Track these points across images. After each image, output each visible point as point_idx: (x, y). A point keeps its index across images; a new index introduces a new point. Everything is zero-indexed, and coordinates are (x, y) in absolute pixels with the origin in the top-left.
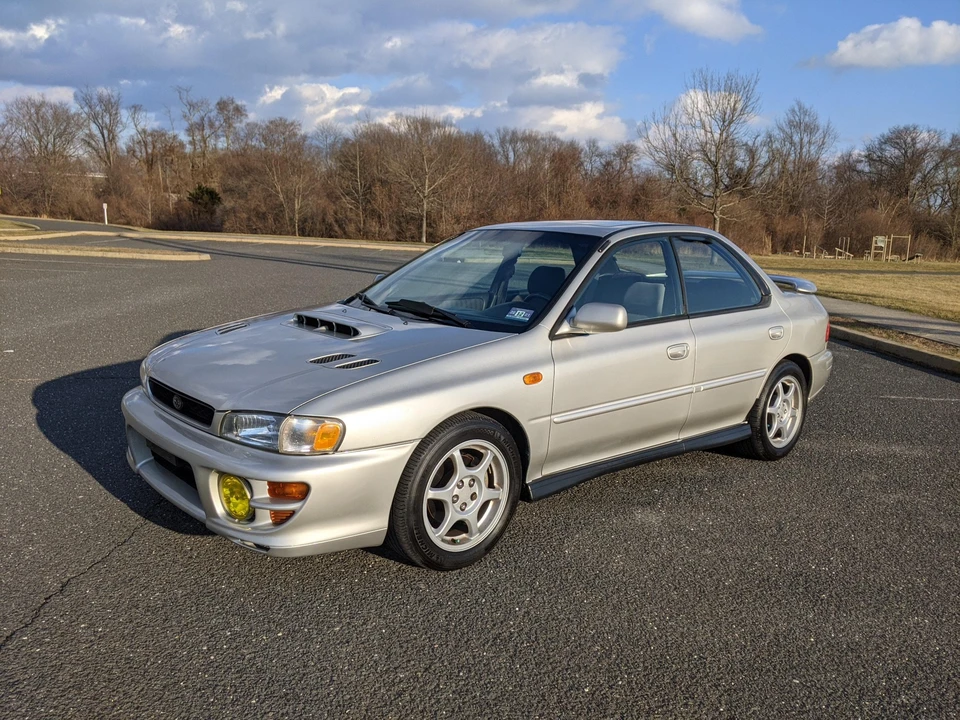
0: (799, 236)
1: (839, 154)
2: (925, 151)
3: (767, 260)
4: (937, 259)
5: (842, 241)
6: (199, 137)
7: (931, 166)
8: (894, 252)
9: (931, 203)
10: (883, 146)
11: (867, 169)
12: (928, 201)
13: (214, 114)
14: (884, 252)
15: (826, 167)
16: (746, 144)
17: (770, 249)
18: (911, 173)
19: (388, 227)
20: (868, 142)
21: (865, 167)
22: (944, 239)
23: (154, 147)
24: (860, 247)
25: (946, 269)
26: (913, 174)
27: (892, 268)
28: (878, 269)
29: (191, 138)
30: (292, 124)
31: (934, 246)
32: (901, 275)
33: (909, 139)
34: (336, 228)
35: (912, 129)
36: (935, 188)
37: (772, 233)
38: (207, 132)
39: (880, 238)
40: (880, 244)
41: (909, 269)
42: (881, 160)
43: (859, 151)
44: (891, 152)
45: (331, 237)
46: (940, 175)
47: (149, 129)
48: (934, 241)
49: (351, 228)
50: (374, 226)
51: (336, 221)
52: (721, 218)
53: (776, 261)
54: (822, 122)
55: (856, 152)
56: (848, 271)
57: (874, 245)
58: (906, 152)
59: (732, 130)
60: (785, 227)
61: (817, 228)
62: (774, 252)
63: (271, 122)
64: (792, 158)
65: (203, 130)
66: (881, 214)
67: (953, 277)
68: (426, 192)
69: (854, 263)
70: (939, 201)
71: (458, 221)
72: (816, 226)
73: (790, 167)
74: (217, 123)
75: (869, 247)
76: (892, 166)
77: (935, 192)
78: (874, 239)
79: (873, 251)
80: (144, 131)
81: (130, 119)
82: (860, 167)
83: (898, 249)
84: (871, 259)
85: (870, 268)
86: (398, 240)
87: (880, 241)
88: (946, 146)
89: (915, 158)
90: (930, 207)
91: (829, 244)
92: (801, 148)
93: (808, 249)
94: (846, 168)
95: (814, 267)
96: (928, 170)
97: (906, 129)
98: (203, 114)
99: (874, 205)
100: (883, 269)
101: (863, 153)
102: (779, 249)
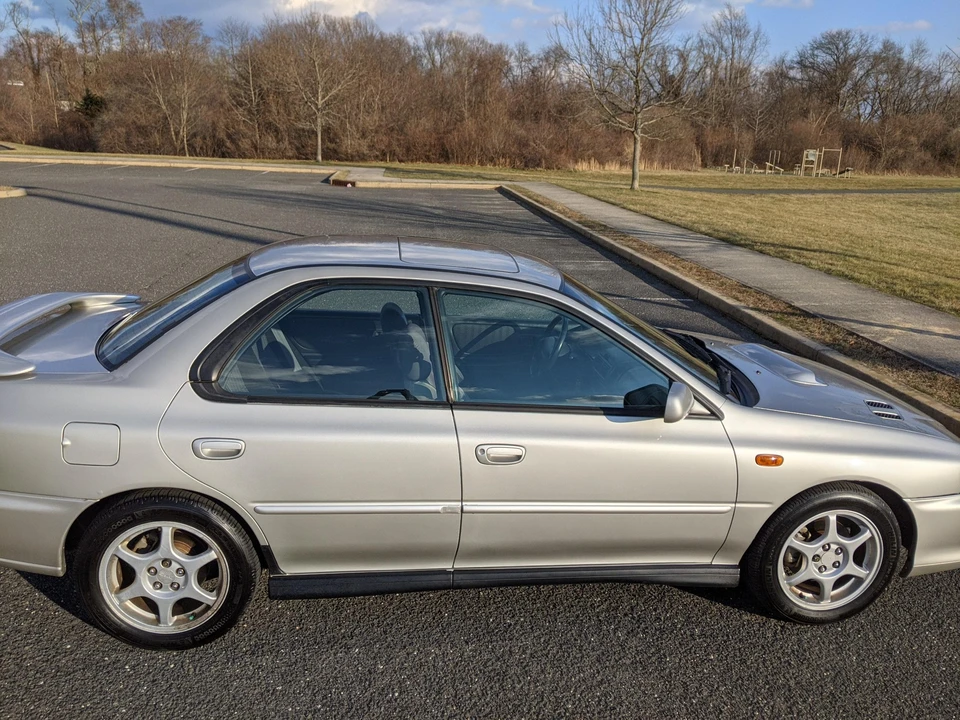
0: (730, 149)
1: (771, 58)
2: (856, 58)
3: (696, 177)
4: (866, 171)
5: (773, 155)
6: (90, 39)
7: (861, 73)
8: (825, 165)
9: (861, 112)
10: (816, 52)
11: (799, 76)
12: (858, 109)
13: (104, 13)
14: (815, 166)
15: (758, 74)
16: (678, 50)
17: (700, 163)
18: (843, 80)
19: (286, 143)
20: (800, 49)
21: (795, 73)
22: (873, 150)
23: (39, 51)
24: (791, 161)
25: (877, 185)
26: (844, 81)
27: (823, 186)
28: (808, 187)
29: (80, 40)
30: (192, 24)
31: (864, 158)
32: (833, 195)
33: (841, 45)
34: (228, 144)
35: (844, 33)
36: (865, 96)
37: (700, 144)
38: (100, 33)
39: (812, 151)
40: (811, 158)
41: (841, 186)
42: (813, 67)
43: (792, 56)
44: (823, 58)
45: (223, 156)
46: (871, 83)
47: (32, 30)
48: (863, 153)
49: (245, 144)
50: (271, 142)
51: (229, 136)
52: (642, 137)
53: (703, 179)
54: (752, 26)
55: (788, 58)
56: (778, 191)
57: (805, 159)
58: (838, 58)
59: (653, 34)
60: (713, 140)
61: (747, 140)
62: (704, 165)
63: (170, 22)
64: (724, 63)
65: (94, 31)
66: (812, 125)
67: (885, 196)
68: (320, 103)
69: (783, 179)
70: (869, 109)
71: (364, 136)
72: (747, 137)
73: (722, 74)
74: (109, 23)
75: (799, 160)
76: (824, 72)
77: (865, 100)
78: (805, 152)
79: (804, 165)
80: (26, 33)
81: (9, 18)
82: (792, 73)
83: (829, 162)
84: (801, 173)
85: (801, 187)
86: (298, 158)
87: (811, 155)
88: (878, 51)
89: (846, 65)
90: (859, 116)
91: (759, 158)
92: (733, 53)
93: (738, 163)
94: (777, 77)
95: (743, 186)
96: (859, 77)
97: (839, 33)
98: (92, 13)
99: (805, 113)
100: (814, 187)
101: (795, 60)
102: (709, 163)
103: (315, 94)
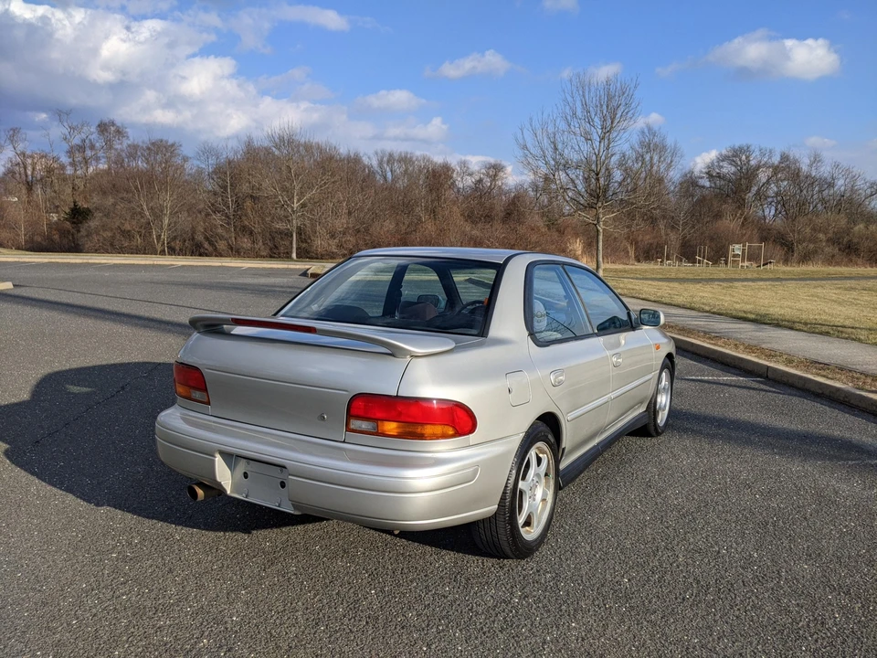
0: (660, 246)
2: (758, 167)
3: (634, 269)
5: (700, 249)
6: (80, 159)
7: (764, 180)
8: (749, 258)
9: (767, 213)
10: (721, 164)
11: (707, 184)
12: (764, 212)
13: (94, 136)
14: (740, 259)
15: (671, 184)
17: (634, 258)
18: (747, 187)
19: (261, 243)
22: (786, 245)
23: (33, 169)
24: (719, 255)
26: (748, 189)
27: (749, 276)
29: (70, 160)
30: (173, 145)
31: (779, 252)
33: (744, 157)
34: (206, 245)
35: (745, 148)
36: (769, 200)
37: (635, 242)
38: (89, 153)
39: (737, 246)
40: (737, 252)
41: (768, 276)
42: (719, 176)
44: (728, 169)
45: (200, 255)
46: (773, 188)
47: (28, 152)
48: (778, 248)
49: (222, 245)
50: (246, 243)
51: (207, 239)
53: (642, 271)
54: (669, 142)
57: (731, 253)
58: (741, 168)
60: (645, 238)
61: (674, 239)
62: (638, 261)
63: (153, 144)
65: (84, 152)
66: (730, 224)
68: (296, 205)
69: (720, 271)
70: (773, 212)
71: (333, 236)
72: (673, 236)
74: (97, 145)
75: (726, 255)
76: (729, 181)
77: (770, 203)
78: (731, 247)
79: (730, 259)
80: (23, 154)
81: (9, 141)
82: (702, 182)
83: (752, 256)
84: (730, 266)
86: (271, 257)
87: (737, 249)
88: (777, 163)
89: (748, 175)
90: (765, 217)
91: (688, 254)
92: (652, 167)
93: (669, 258)
94: (690, 183)
96: (761, 184)
97: (741, 148)
98: (84, 136)
101: (704, 171)
102: (642, 258)
103: (291, 199)
